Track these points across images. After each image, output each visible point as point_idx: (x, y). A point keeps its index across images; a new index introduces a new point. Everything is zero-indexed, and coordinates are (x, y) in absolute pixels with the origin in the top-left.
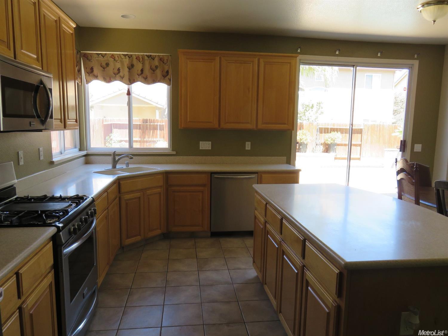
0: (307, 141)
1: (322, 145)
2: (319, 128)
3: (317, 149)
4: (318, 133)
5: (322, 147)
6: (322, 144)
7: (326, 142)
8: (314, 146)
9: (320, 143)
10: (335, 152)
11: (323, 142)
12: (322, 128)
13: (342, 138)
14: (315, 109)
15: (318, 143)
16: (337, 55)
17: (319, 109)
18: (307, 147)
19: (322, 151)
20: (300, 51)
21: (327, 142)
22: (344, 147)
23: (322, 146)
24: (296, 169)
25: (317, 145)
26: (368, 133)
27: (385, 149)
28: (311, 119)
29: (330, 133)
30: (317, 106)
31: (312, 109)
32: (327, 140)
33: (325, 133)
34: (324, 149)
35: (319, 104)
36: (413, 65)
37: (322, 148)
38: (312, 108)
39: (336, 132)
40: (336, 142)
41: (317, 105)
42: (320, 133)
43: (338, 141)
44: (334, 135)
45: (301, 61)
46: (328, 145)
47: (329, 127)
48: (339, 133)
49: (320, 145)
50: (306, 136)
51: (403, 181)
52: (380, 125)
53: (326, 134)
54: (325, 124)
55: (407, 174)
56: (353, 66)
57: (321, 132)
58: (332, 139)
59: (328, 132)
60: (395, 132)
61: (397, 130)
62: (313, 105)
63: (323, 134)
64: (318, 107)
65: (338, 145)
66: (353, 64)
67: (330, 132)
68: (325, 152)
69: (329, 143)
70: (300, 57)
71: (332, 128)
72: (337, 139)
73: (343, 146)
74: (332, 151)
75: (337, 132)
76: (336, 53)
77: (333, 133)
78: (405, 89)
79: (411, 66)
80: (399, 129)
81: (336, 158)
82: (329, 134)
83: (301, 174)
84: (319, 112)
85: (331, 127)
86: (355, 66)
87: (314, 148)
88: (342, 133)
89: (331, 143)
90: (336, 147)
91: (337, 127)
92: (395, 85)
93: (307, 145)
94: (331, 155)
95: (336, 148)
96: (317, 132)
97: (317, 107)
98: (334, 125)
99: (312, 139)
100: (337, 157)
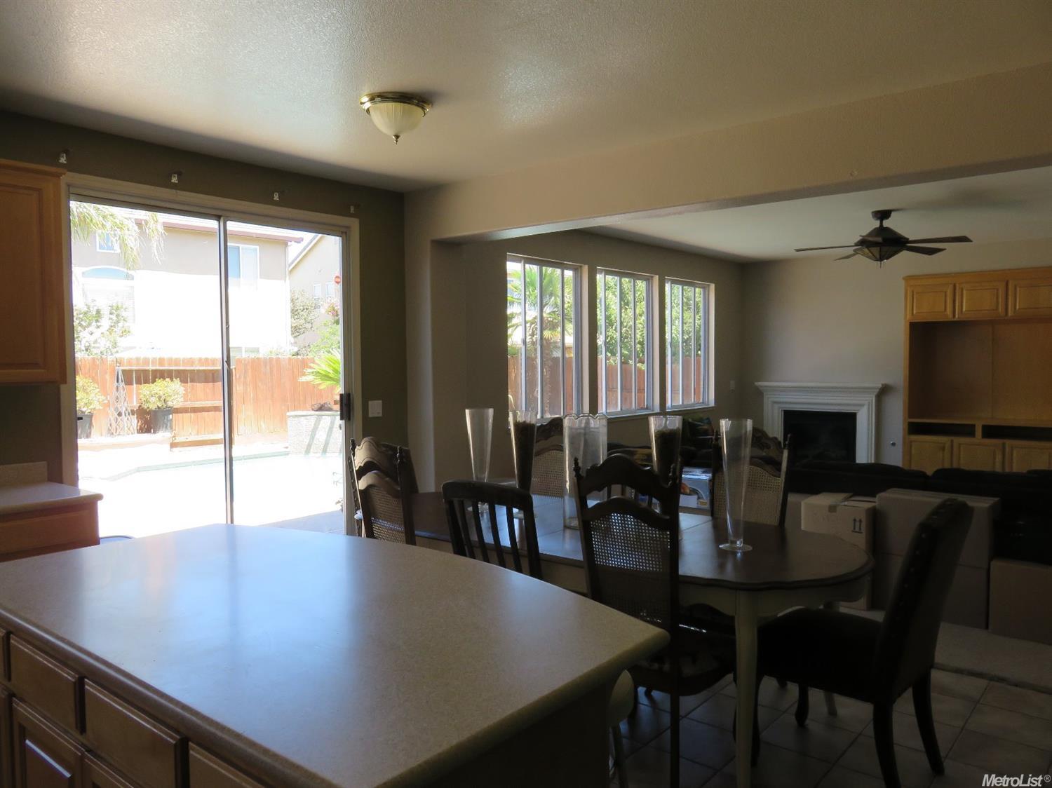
0: (92, 407)
1: (133, 414)
2: (123, 371)
3: (121, 427)
4: (122, 384)
5: (134, 419)
6: (133, 412)
7: (143, 406)
8: (112, 419)
9: (129, 410)
10: (171, 428)
11: (135, 404)
12: (131, 371)
13: (184, 392)
14: (105, 323)
15: (124, 409)
16: (174, 187)
17: (118, 322)
18: (91, 424)
19: (135, 428)
20: (67, 160)
21: (146, 407)
22: (192, 414)
23: (136, 416)
24: (83, 494)
25: (120, 414)
26: (245, 378)
27: (288, 414)
28: (98, 348)
29: (153, 383)
30: (112, 316)
31: (99, 324)
32: (147, 401)
33: (139, 382)
34: (139, 424)
35: (115, 310)
36: (348, 227)
37: (134, 421)
38: (97, 321)
39: (168, 379)
40: (170, 404)
41: (111, 314)
42: (126, 385)
43: (177, 402)
44: (161, 387)
45: (71, 189)
46: (148, 412)
47: (151, 368)
48: (177, 382)
49: (129, 414)
50: (87, 393)
51: (373, 491)
52: (271, 359)
53: (143, 385)
54: (138, 359)
55: (380, 473)
56: (218, 218)
57: (128, 382)
58: (160, 398)
59: (146, 382)
60: (304, 374)
61: (309, 370)
62: (98, 312)
63: (135, 385)
64: (114, 317)
65: (177, 411)
66: (219, 213)
67: (154, 381)
68: (142, 432)
69: (153, 407)
70: (68, 177)
71: (156, 371)
72: (173, 397)
73: (189, 414)
74: (163, 427)
75: (172, 380)
76: (171, 179)
77: (159, 382)
78: (339, 280)
79: (344, 230)
80: (311, 368)
81: (173, 445)
82: (152, 386)
83: (101, 507)
84: (118, 329)
85: (154, 368)
86: (222, 219)
87: (114, 425)
88: (184, 381)
89: (159, 407)
90: (171, 416)
91: (171, 368)
92: (290, 269)
93: (91, 416)
94: (163, 435)
95: (171, 420)
96: (118, 381)
97: (110, 319)
98: (161, 361)
99: (106, 402)
100: (175, 441)
